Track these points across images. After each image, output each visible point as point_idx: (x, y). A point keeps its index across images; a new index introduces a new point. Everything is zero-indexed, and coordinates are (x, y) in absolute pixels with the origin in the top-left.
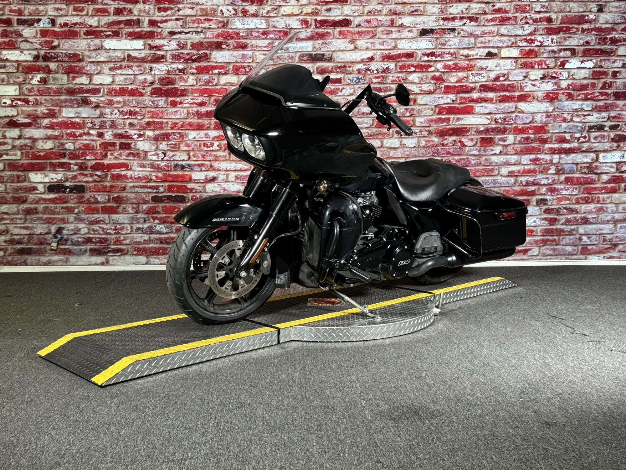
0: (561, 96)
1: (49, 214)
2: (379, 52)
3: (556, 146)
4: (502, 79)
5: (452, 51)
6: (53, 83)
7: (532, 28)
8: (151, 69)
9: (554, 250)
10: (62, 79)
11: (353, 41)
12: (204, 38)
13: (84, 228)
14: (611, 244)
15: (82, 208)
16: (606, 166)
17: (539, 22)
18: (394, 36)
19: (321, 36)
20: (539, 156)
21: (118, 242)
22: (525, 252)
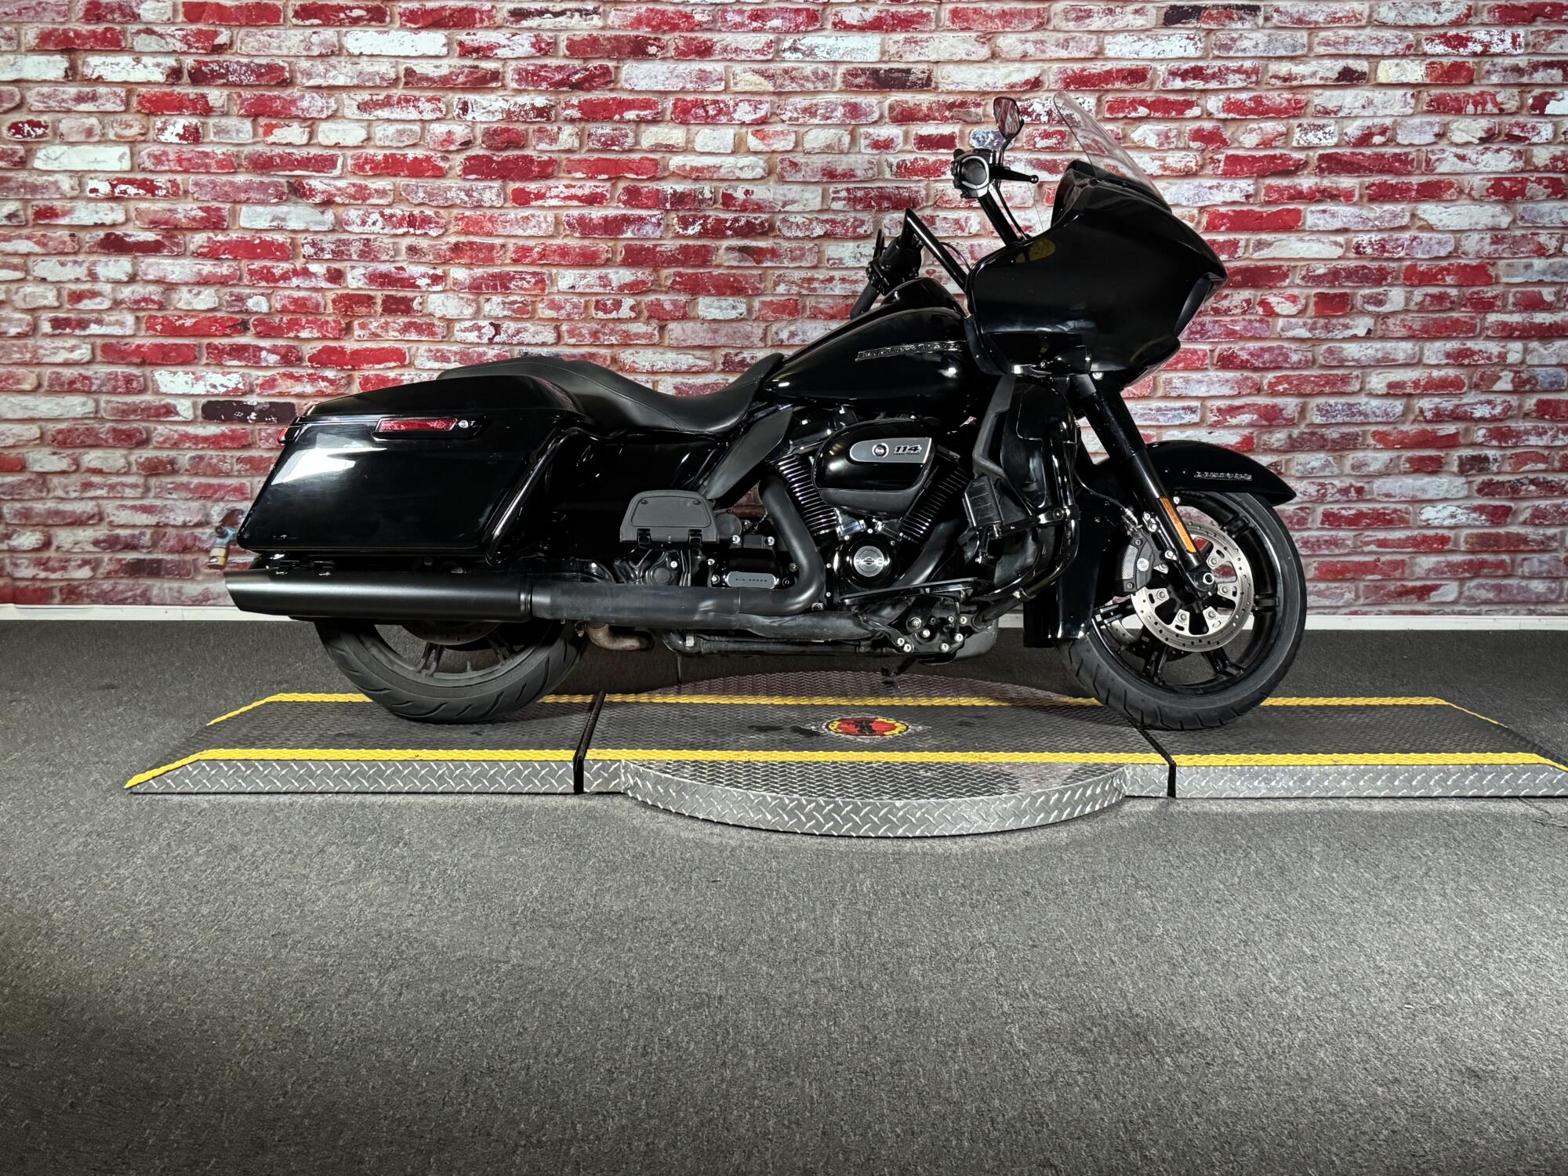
0: (1533, 188)
1: (204, 475)
2: (1056, 66)
3: (1516, 318)
4: (1377, 139)
5: (1248, 64)
6: (216, 140)
7: (1462, 6)
8: (465, 108)
9: (1499, 589)
10: (238, 131)
11: (987, 38)
12: (603, 28)
18: (1096, 23)
19: (905, 23)
20: (1470, 344)
22: (1423, 592)
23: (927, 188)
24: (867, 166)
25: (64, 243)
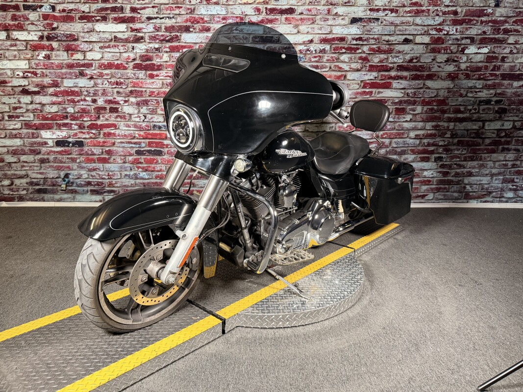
0: (461, 76)
1: (58, 163)
2: (318, 36)
3: (453, 116)
4: (415, 61)
5: (376, 36)
6: (55, 58)
7: (441, 19)
8: (133, 48)
9: (445, 195)
10: (63, 56)
11: (296, 26)
12: (176, 23)
13: (84, 174)
14: (487, 192)
16: (489, 133)
17: (447, 14)
18: (330, 22)
19: (271, 21)
20: (439, 123)
21: (110, 185)
22: (423, 197)
25: (10, 91)
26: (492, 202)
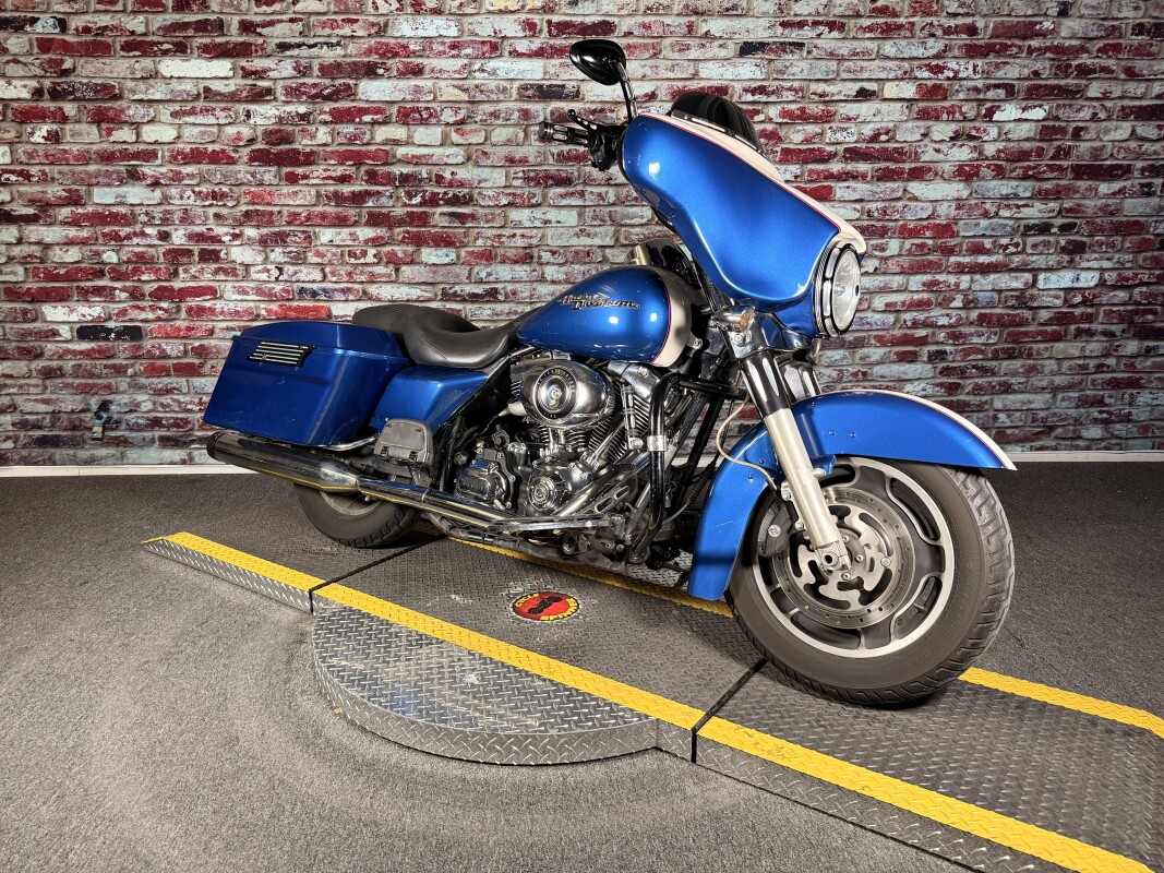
0: (985, 172)
1: (83, 377)
2: (666, 83)
3: (967, 260)
4: (883, 138)
5: (796, 84)
6: (71, 140)
7: (940, 45)
8: (248, 115)
10: (88, 134)
12: (344, 56)
13: (145, 401)
14: (1045, 426)
15: (140, 366)
16: (1048, 296)
17: (953, 33)
18: (693, 54)
19: (560, 52)
20: (938, 277)
23: (579, 170)
24: (537, 154)
26: (1056, 449)
